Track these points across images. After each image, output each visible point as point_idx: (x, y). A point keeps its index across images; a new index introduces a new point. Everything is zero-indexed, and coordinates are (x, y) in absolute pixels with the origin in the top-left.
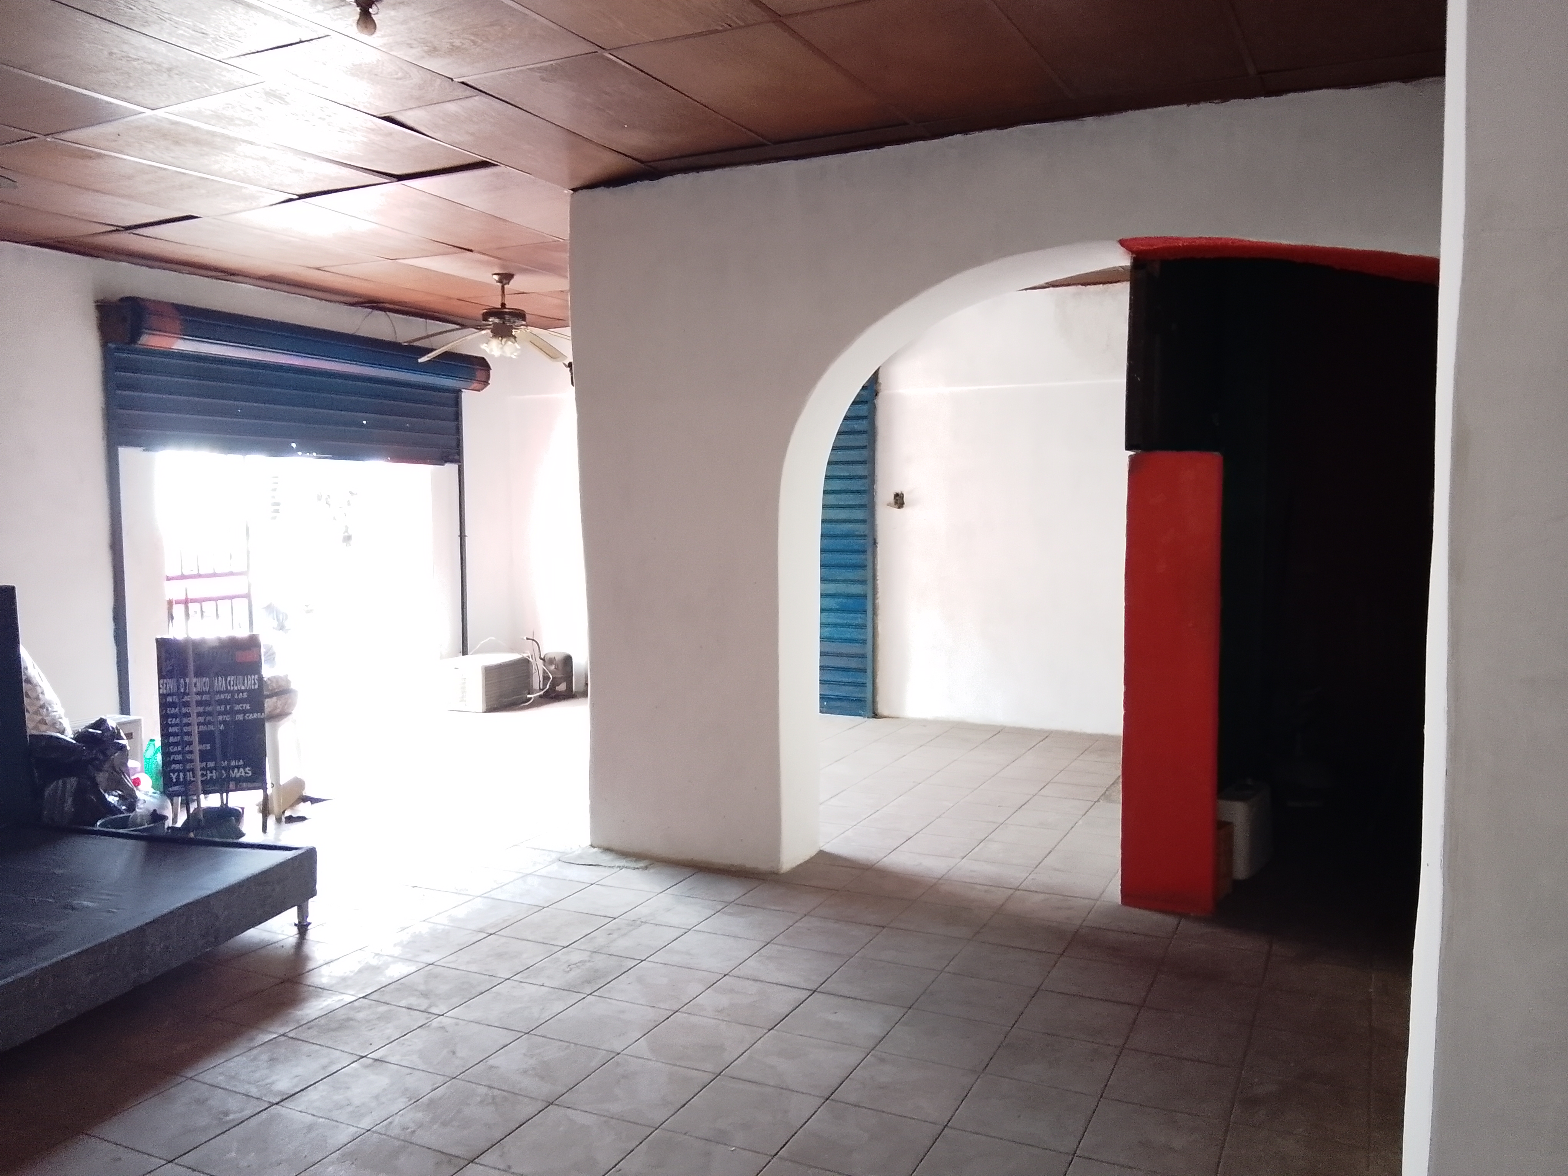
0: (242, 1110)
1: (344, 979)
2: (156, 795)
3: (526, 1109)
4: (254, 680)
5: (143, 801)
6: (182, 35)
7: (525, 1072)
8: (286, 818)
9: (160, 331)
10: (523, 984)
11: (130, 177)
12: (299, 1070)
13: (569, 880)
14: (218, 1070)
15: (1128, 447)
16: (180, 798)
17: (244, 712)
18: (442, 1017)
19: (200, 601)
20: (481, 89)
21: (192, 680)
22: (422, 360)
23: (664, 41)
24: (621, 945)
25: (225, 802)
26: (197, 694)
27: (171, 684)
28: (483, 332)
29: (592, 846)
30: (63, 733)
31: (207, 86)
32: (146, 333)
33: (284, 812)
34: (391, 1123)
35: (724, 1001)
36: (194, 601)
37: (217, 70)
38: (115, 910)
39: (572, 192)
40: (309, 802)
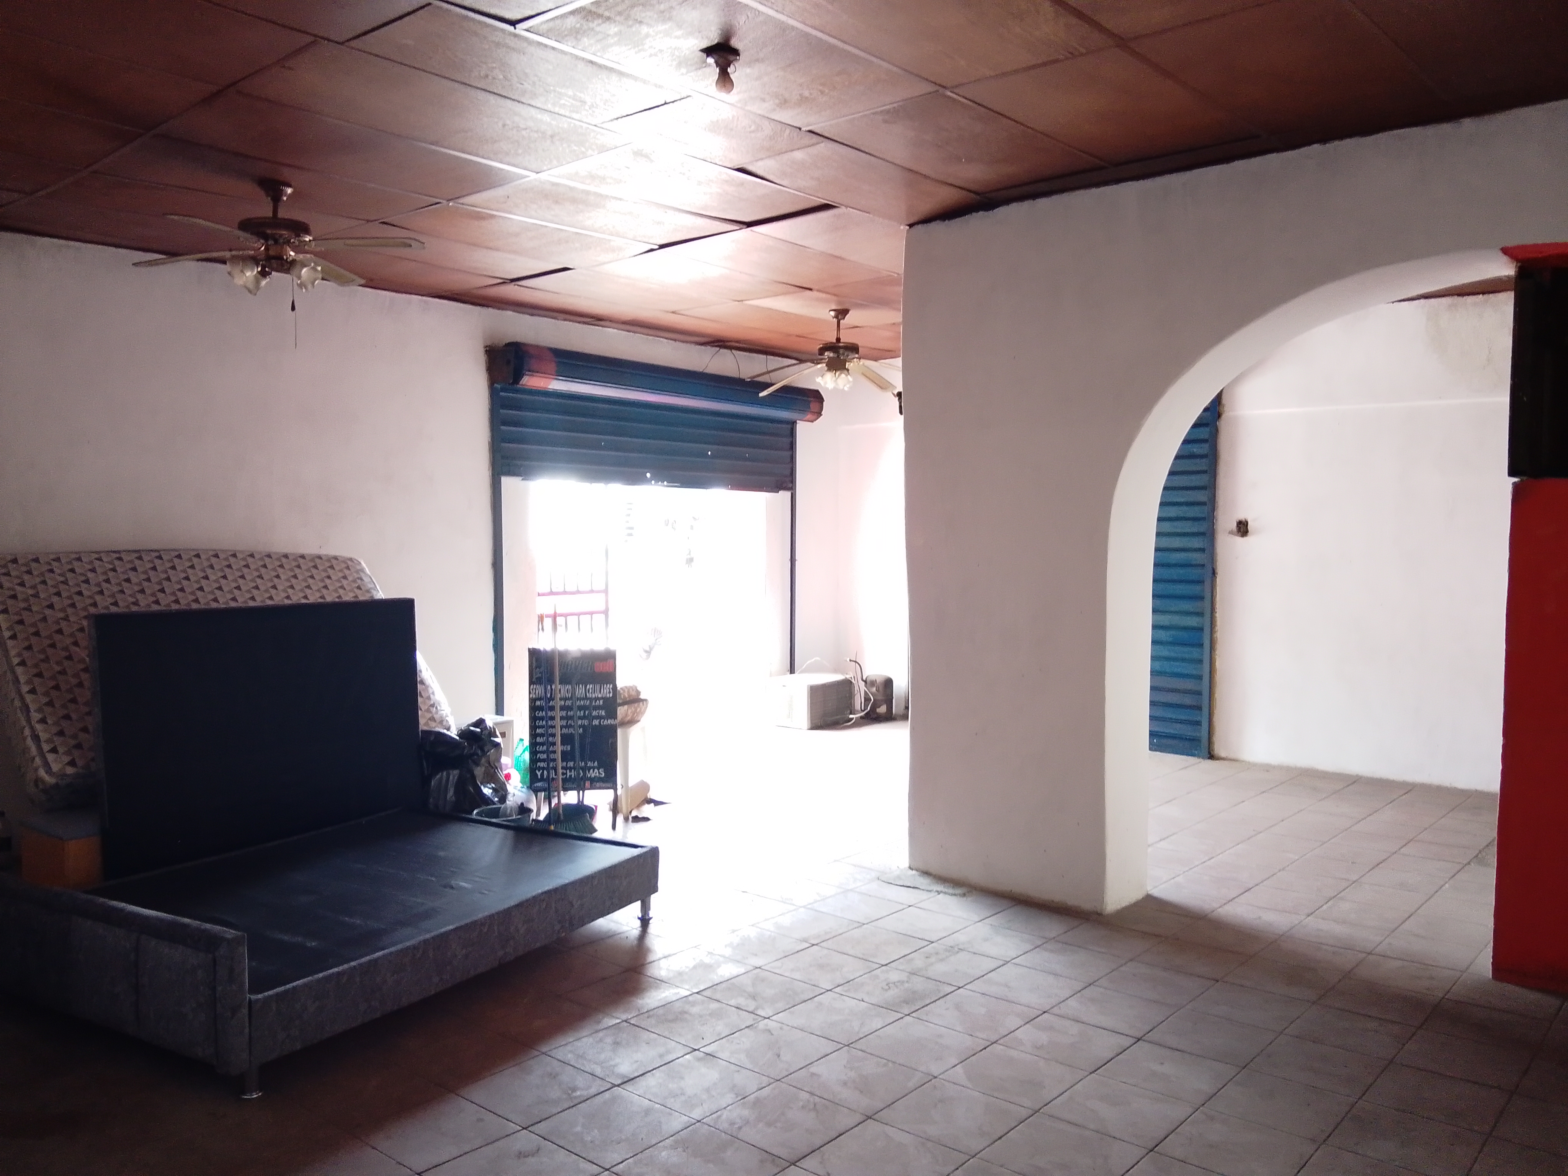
0: (590, 1087)
1: (680, 974)
2: (523, 789)
3: (845, 1120)
4: (609, 689)
5: (512, 795)
6: (564, 104)
7: (845, 1084)
8: (633, 818)
9: (537, 372)
10: (843, 997)
11: (517, 235)
12: (638, 1056)
13: (888, 900)
14: (569, 1048)
15: (1511, 473)
16: (543, 793)
17: (599, 717)
18: (768, 1020)
19: (565, 616)
20: (827, 135)
21: (557, 686)
22: (762, 394)
23: (1004, 74)
24: (939, 969)
25: (581, 800)
26: (561, 699)
27: (540, 690)
28: (819, 366)
29: (911, 868)
30: (448, 729)
31: (583, 149)
32: (527, 375)
33: (631, 812)
34: (719, 1117)
35: (1044, 1038)
36: (561, 615)
37: (592, 134)
38: (486, 892)
39: (908, 227)
40: (652, 804)
